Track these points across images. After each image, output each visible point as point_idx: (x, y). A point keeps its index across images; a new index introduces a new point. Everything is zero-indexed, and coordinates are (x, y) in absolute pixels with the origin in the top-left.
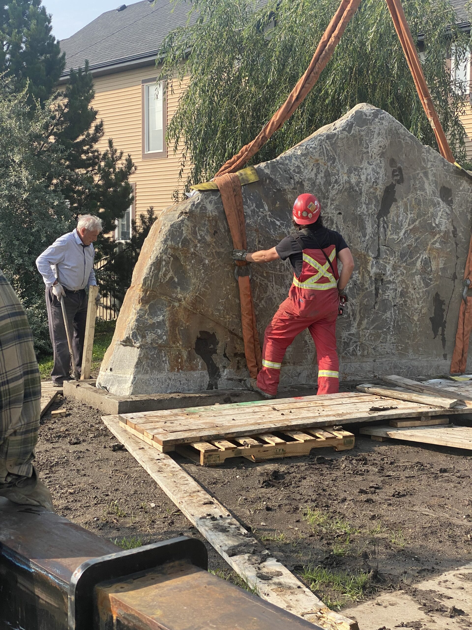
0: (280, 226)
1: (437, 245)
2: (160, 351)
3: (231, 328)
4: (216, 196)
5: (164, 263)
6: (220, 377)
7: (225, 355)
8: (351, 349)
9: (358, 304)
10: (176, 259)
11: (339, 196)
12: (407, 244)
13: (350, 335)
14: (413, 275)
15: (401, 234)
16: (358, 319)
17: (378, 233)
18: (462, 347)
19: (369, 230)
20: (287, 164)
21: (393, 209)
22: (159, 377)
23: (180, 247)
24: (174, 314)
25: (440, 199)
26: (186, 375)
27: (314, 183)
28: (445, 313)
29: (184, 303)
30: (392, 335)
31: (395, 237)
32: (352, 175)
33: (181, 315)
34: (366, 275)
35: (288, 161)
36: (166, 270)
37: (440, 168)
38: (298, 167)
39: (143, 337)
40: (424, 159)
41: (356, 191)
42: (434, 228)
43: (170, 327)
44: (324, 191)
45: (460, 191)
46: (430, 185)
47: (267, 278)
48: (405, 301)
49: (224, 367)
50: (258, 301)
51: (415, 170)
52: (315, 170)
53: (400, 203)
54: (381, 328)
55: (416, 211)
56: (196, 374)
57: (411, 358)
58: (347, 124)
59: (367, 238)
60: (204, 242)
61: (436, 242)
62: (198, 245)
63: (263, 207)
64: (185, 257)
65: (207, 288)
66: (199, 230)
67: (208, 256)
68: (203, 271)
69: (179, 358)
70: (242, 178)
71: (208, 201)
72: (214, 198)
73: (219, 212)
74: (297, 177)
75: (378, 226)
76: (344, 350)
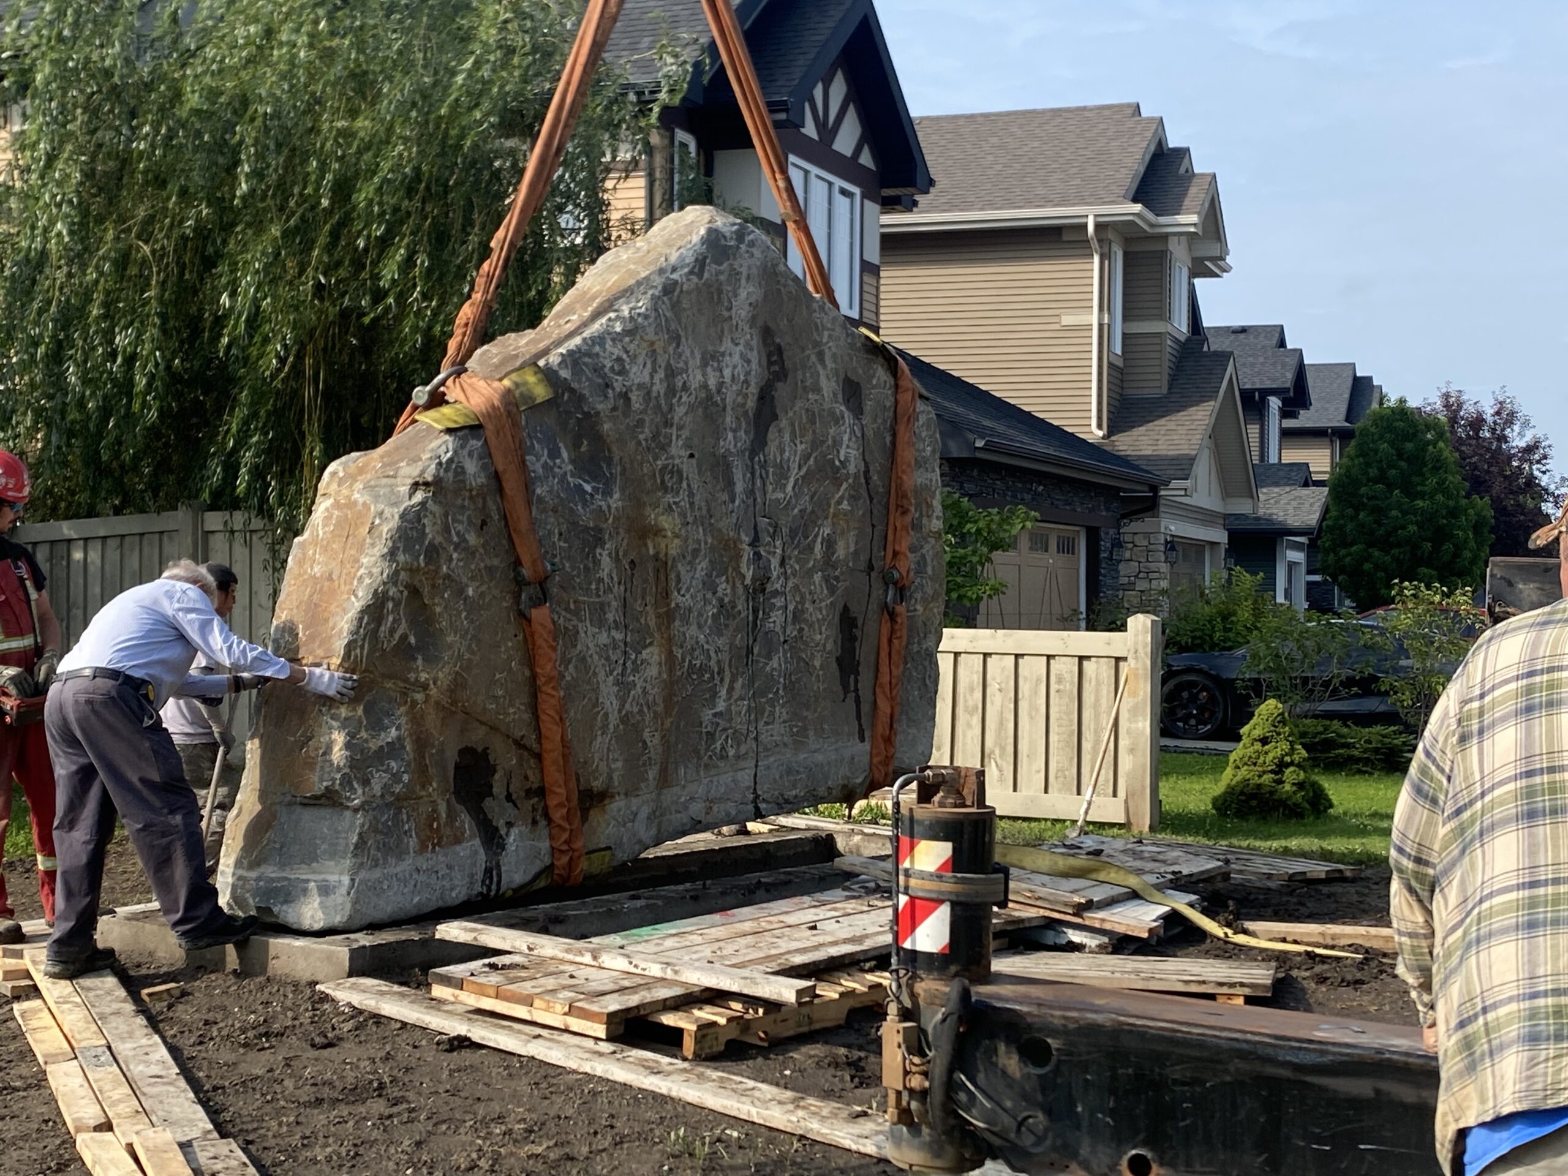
0: (592, 495)
1: (845, 505)
2: (399, 810)
3: (518, 734)
4: (479, 439)
5: (390, 605)
6: (503, 849)
7: (509, 798)
8: (718, 745)
9: (727, 648)
10: (414, 592)
11: (689, 419)
12: (799, 507)
13: (715, 715)
14: (810, 573)
15: (789, 488)
16: (727, 680)
17: (752, 492)
18: (888, 711)
19: (739, 487)
20: (597, 355)
21: (772, 434)
22: (399, 869)
23: (422, 564)
24: (416, 720)
25: (843, 408)
26: (446, 855)
27: (649, 393)
28: (857, 644)
29: (433, 691)
30: (783, 706)
31: (781, 496)
32: (709, 369)
33: (432, 721)
34: (738, 584)
35: (597, 349)
36: (394, 620)
37: (842, 343)
38: (619, 359)
39: (366, 782)
40: (816, 325)
41: (716, 404)
42: (838, 469)
43: (414, 751)
44: (665, 408)
45: (874, 387)
46: (828, 378)
47: (576, 613)
48: (801, 630)
49: (509, 825)
50: (562, 668)
51: (803, 350)
52: (649, 365)
53: (784, 423)
54: (763, 694)
55: (809, 437)
56: (463, 850)
57: (813, 747)
58: (697, 260)
59: (737, 503)
60: (464, 549)
61: (842, 498)
62: (455, 556)
63: (559, 456)
64: (433, 586)
65: (473, 653)
66: (454, 521)
67: (472, 578)
68: (464, 614)
69: (434, 820)
70: (522, 394)
71: (465, 452)
72: (475, 444)
73: (488, 477)
74: (618, 383)
75: (753, 474)
76: (707, 750)
